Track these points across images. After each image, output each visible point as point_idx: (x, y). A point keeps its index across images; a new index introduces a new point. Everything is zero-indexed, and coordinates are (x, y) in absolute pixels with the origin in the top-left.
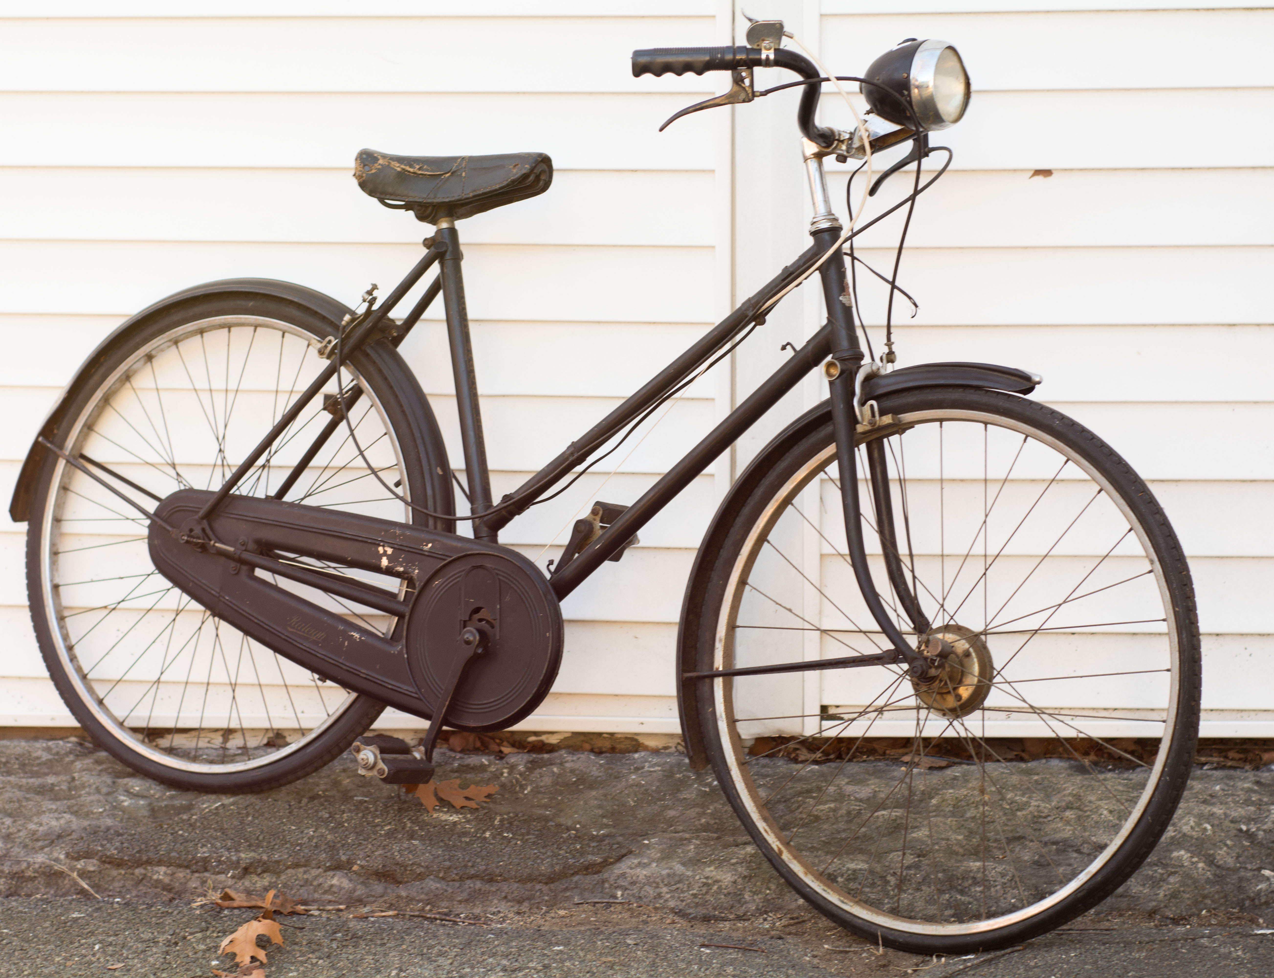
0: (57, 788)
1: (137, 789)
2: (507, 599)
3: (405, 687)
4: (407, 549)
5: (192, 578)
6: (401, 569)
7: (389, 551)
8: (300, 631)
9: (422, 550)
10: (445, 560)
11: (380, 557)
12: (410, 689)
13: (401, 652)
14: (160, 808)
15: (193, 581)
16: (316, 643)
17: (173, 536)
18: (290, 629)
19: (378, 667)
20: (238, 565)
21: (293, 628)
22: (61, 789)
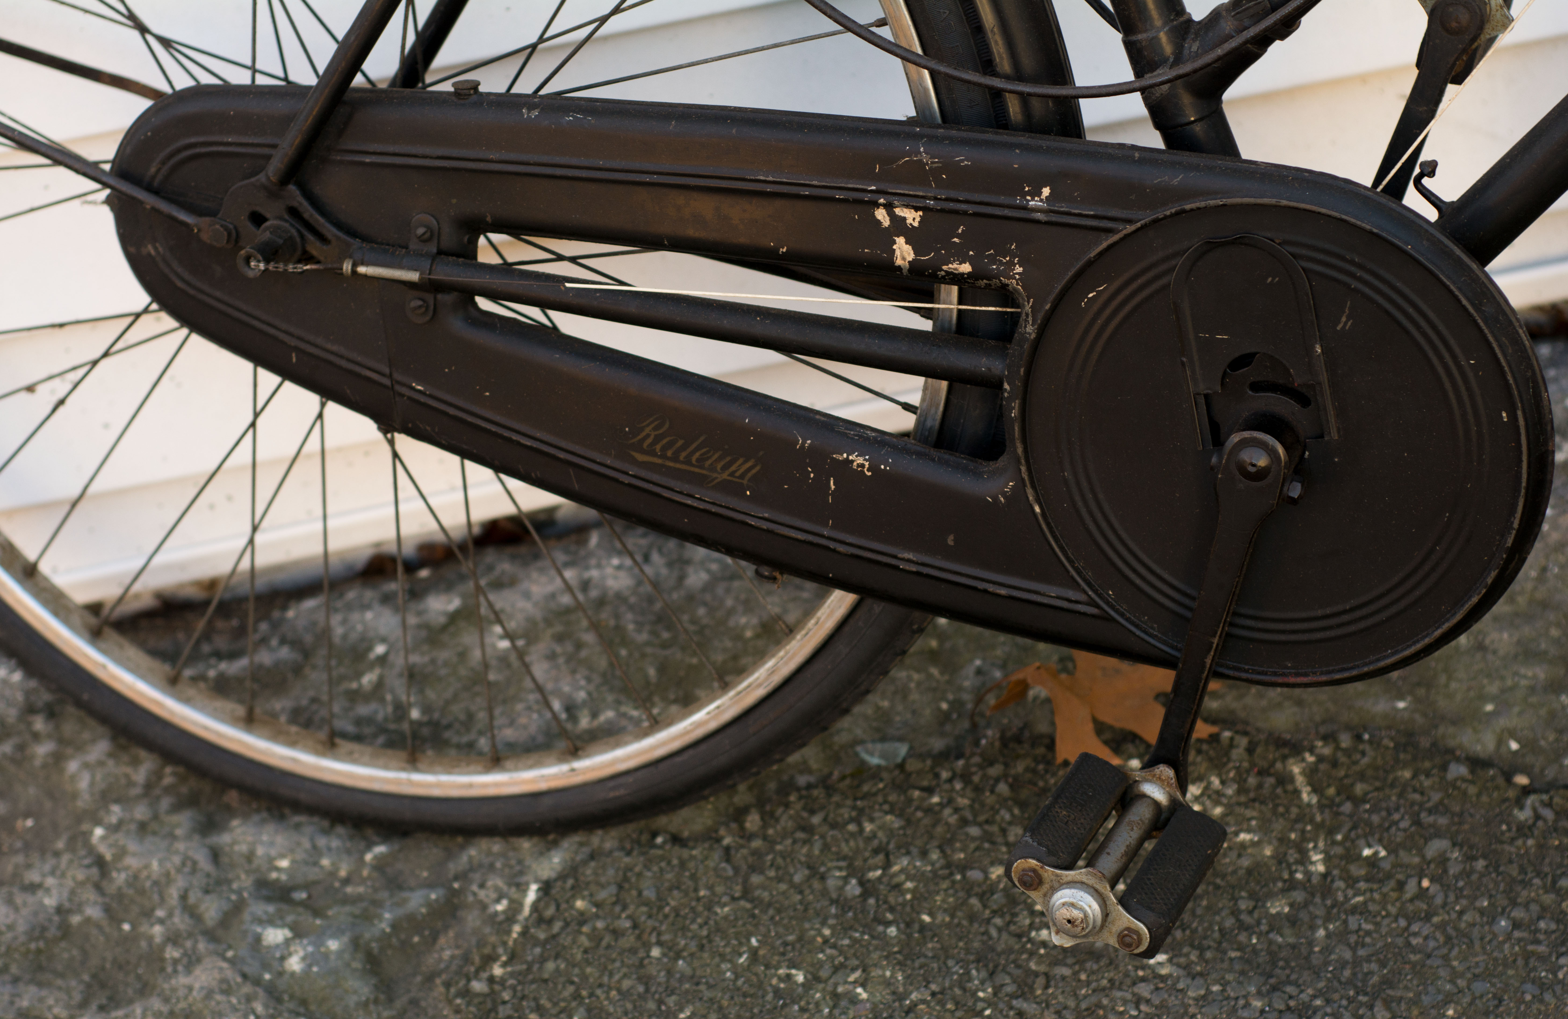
0: (75, 919)
1: (284, 863)
2: (1344, 323)
3: (1053, 591)
4: (971, 209)
5: (293, 342)
6: (966, 268)
7: (912, 217)
8: (675, 459)
9: (1025, 208)
10: (1109, 231)
11: (886, 238)
12: (1071, 594)
13: (1017, 496)
14: (384, 938)
15: (296, 349)
16: (733, 488)
17: (205, 237)
18: (640, 457)
19: (950, 540)
20: (430, 297)
21: (651, 453)
22: (88, 920)
